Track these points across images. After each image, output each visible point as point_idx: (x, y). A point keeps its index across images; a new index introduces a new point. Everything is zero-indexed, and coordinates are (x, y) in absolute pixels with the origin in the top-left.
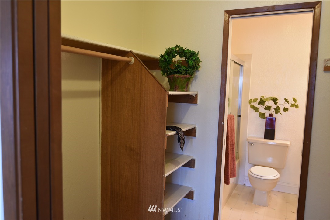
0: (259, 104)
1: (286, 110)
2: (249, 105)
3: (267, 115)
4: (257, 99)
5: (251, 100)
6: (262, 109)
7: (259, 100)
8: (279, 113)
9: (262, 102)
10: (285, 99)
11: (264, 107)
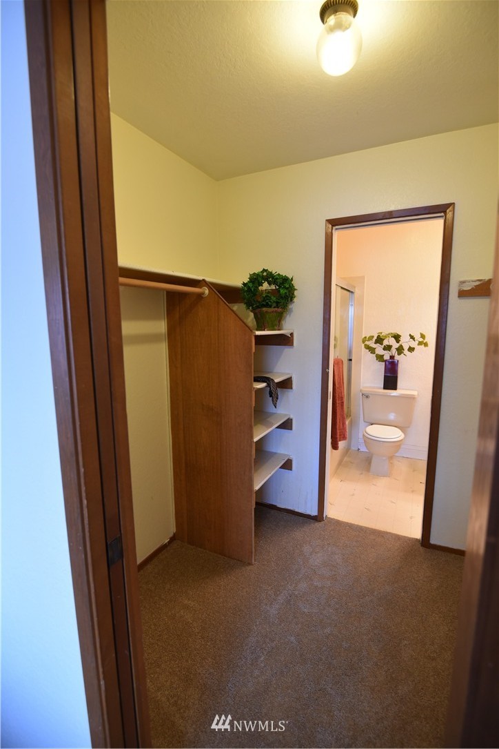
0: (375, 343)
1: (411, 349)
2: (363, 345)
3: (387, 357)
4: (373, 337)
5: (366, 337)
6: (379, 350)
7: (375, 338)
8: (402, 354)
9: (379, 340)
10: (410, 335)
11: (383, 346)
